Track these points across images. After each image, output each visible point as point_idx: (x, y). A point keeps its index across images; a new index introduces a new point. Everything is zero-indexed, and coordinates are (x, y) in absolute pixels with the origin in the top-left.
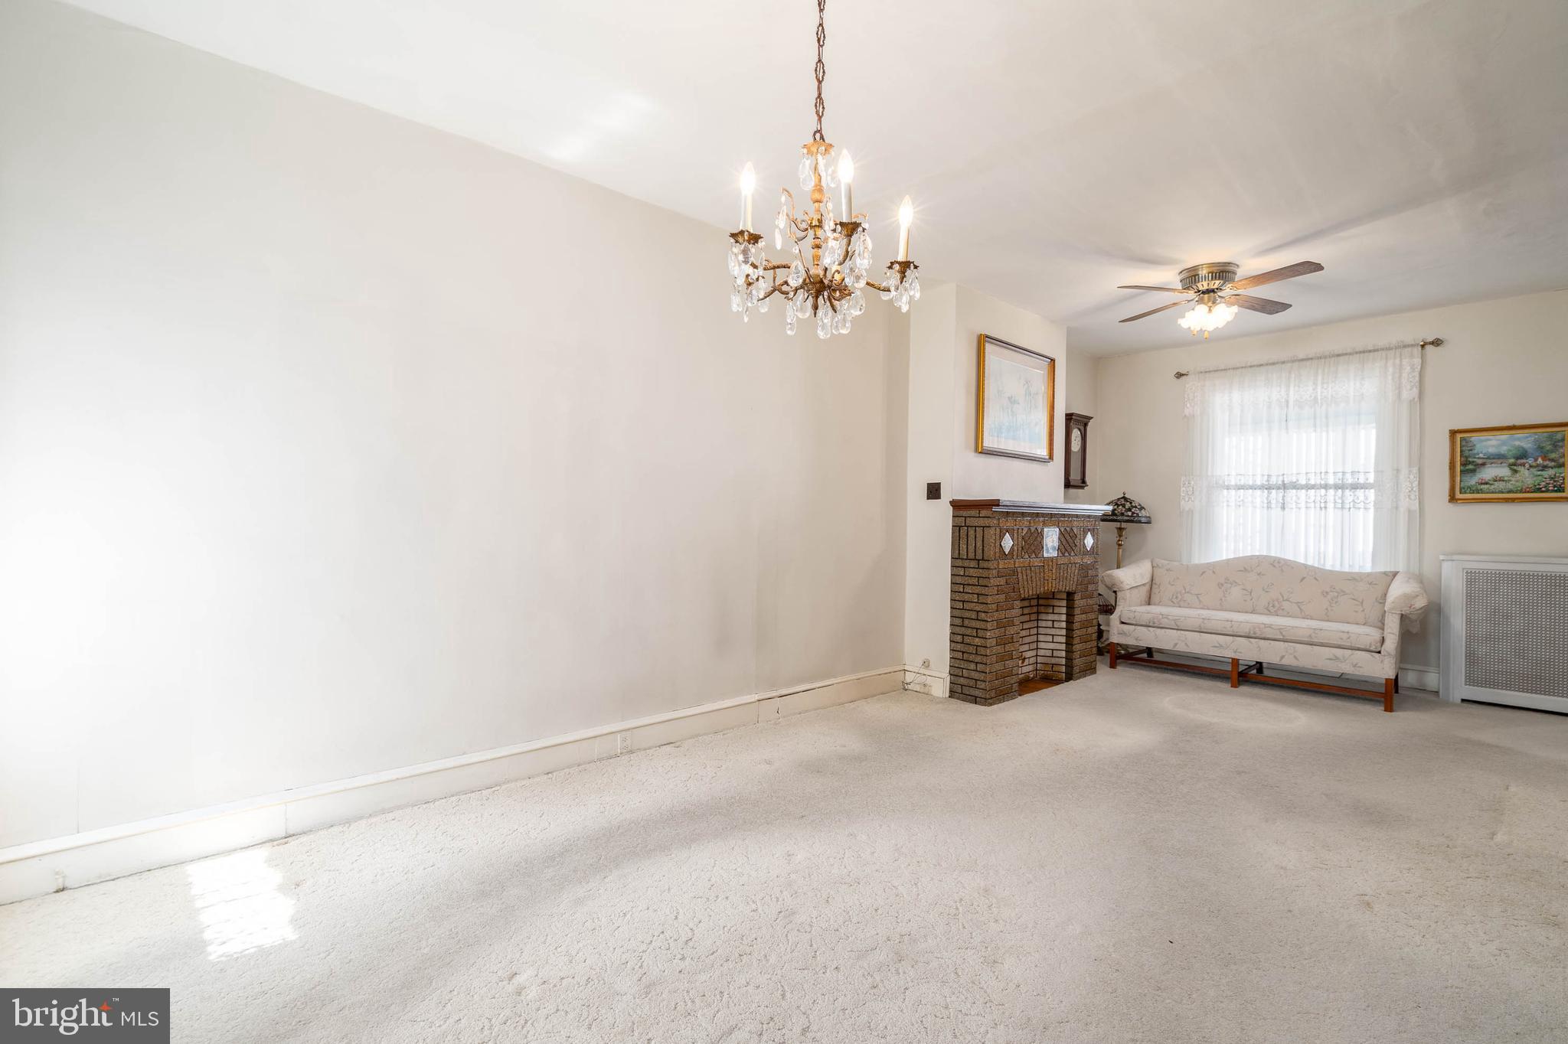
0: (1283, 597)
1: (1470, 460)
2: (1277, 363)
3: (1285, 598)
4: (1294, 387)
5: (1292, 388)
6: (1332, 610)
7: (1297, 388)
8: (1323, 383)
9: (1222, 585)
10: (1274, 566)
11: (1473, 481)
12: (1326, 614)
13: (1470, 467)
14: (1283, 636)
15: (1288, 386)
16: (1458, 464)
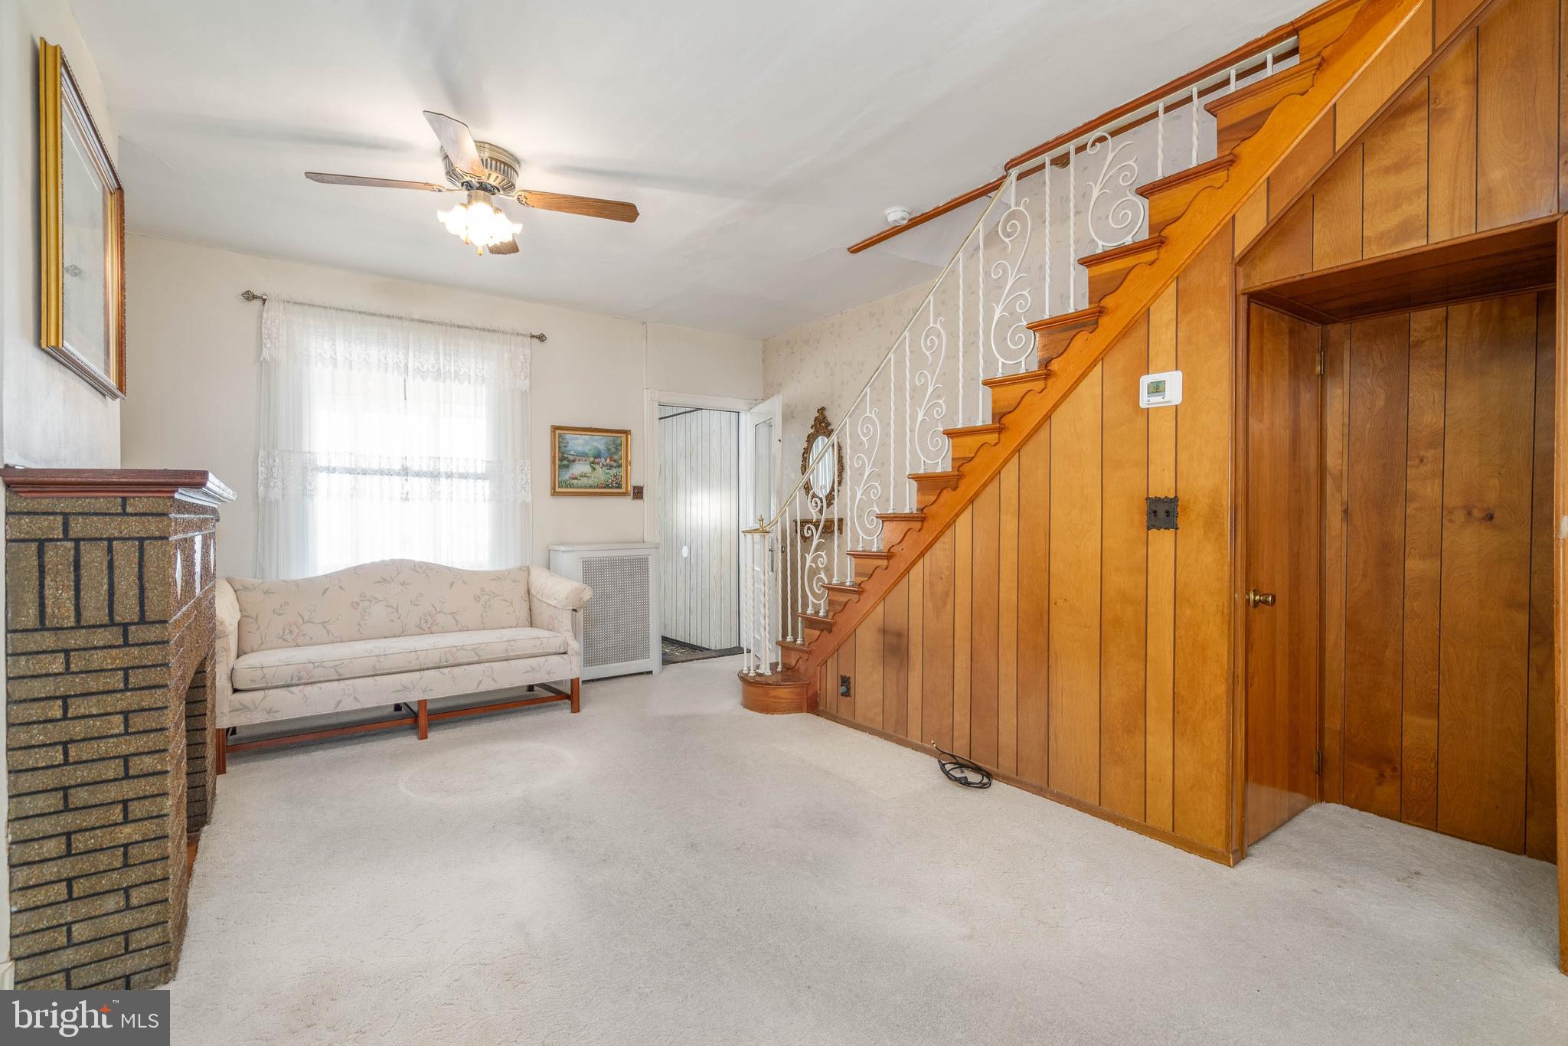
0: (436, 609)
1: (566, 456)
2: (393, 317)
3: (438, 610)
4: (414, 352)
5: (411, 355)
6: (487, 616)
7: (417, 353)
8: (445, 355)
9: (357, 603)
10: (416, 571)
11: (566, 476)
12: (482, 622)
13: (565, 462)
14: (479, 656)
15: (407, 348)
16: (557, 460)
